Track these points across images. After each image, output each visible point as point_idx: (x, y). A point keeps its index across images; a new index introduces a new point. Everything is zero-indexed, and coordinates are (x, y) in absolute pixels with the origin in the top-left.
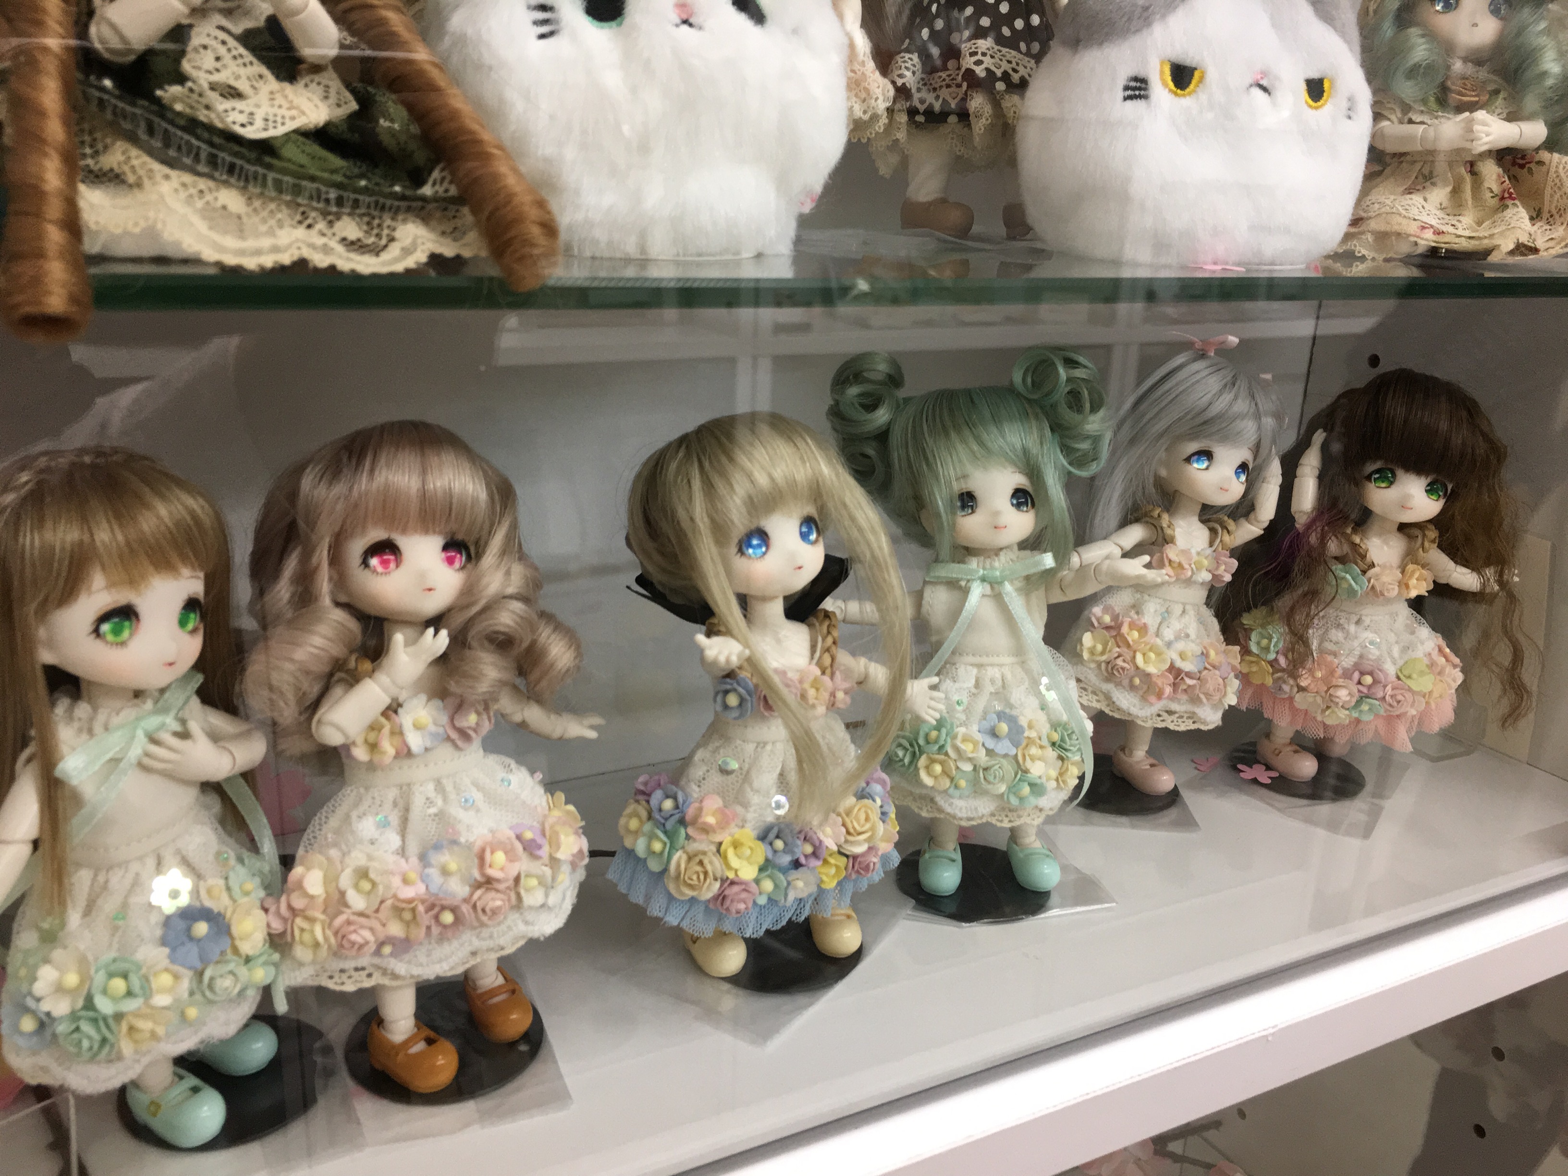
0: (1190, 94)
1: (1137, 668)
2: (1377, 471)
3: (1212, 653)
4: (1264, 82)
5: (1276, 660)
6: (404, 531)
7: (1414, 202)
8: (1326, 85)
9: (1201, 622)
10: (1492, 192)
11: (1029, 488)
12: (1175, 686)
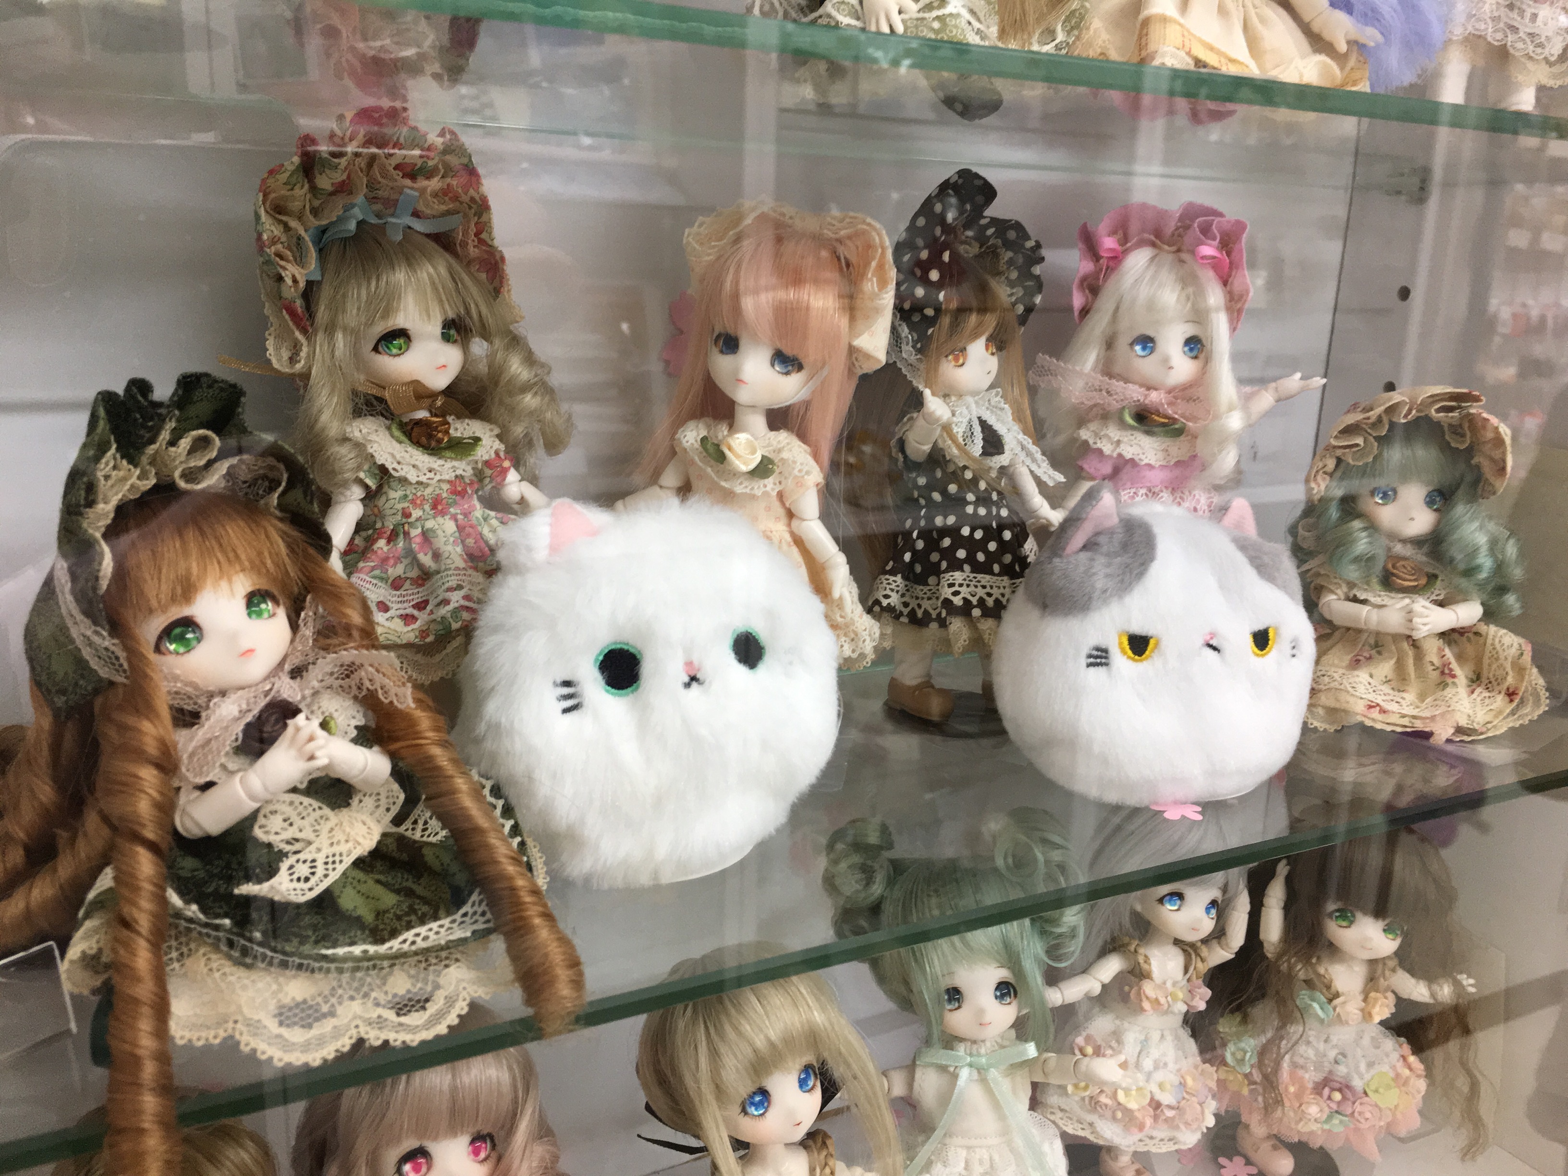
0: (1146, 658)
1: (1119, 1104)
2: (1337, 911)
3: (1190, 1082)
4: (1214, 642)
5: (1250, 1073)
6: (435, 1138)
7: (1360, 679)
8: (1271, 634)
9: (1179, 1047)
10: (1433, 665)
11: (1012, 981)
12: (1156, 1118)
